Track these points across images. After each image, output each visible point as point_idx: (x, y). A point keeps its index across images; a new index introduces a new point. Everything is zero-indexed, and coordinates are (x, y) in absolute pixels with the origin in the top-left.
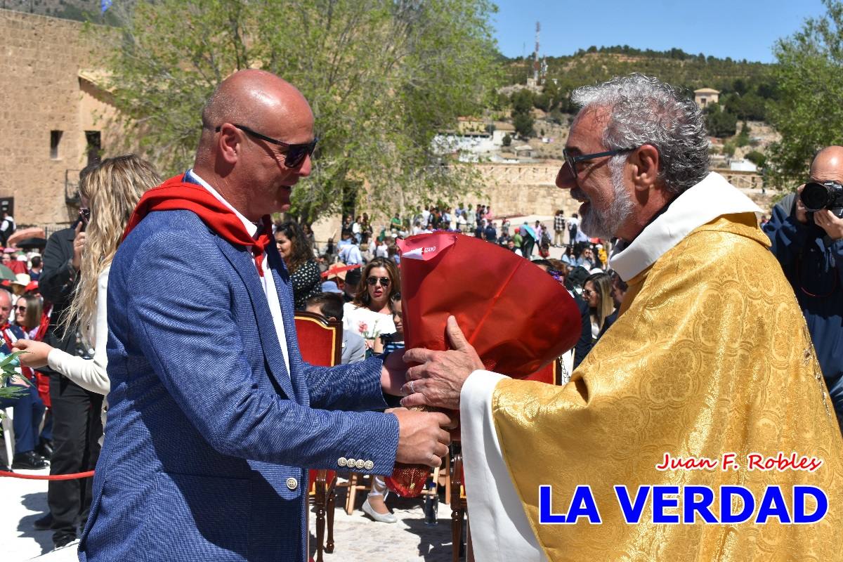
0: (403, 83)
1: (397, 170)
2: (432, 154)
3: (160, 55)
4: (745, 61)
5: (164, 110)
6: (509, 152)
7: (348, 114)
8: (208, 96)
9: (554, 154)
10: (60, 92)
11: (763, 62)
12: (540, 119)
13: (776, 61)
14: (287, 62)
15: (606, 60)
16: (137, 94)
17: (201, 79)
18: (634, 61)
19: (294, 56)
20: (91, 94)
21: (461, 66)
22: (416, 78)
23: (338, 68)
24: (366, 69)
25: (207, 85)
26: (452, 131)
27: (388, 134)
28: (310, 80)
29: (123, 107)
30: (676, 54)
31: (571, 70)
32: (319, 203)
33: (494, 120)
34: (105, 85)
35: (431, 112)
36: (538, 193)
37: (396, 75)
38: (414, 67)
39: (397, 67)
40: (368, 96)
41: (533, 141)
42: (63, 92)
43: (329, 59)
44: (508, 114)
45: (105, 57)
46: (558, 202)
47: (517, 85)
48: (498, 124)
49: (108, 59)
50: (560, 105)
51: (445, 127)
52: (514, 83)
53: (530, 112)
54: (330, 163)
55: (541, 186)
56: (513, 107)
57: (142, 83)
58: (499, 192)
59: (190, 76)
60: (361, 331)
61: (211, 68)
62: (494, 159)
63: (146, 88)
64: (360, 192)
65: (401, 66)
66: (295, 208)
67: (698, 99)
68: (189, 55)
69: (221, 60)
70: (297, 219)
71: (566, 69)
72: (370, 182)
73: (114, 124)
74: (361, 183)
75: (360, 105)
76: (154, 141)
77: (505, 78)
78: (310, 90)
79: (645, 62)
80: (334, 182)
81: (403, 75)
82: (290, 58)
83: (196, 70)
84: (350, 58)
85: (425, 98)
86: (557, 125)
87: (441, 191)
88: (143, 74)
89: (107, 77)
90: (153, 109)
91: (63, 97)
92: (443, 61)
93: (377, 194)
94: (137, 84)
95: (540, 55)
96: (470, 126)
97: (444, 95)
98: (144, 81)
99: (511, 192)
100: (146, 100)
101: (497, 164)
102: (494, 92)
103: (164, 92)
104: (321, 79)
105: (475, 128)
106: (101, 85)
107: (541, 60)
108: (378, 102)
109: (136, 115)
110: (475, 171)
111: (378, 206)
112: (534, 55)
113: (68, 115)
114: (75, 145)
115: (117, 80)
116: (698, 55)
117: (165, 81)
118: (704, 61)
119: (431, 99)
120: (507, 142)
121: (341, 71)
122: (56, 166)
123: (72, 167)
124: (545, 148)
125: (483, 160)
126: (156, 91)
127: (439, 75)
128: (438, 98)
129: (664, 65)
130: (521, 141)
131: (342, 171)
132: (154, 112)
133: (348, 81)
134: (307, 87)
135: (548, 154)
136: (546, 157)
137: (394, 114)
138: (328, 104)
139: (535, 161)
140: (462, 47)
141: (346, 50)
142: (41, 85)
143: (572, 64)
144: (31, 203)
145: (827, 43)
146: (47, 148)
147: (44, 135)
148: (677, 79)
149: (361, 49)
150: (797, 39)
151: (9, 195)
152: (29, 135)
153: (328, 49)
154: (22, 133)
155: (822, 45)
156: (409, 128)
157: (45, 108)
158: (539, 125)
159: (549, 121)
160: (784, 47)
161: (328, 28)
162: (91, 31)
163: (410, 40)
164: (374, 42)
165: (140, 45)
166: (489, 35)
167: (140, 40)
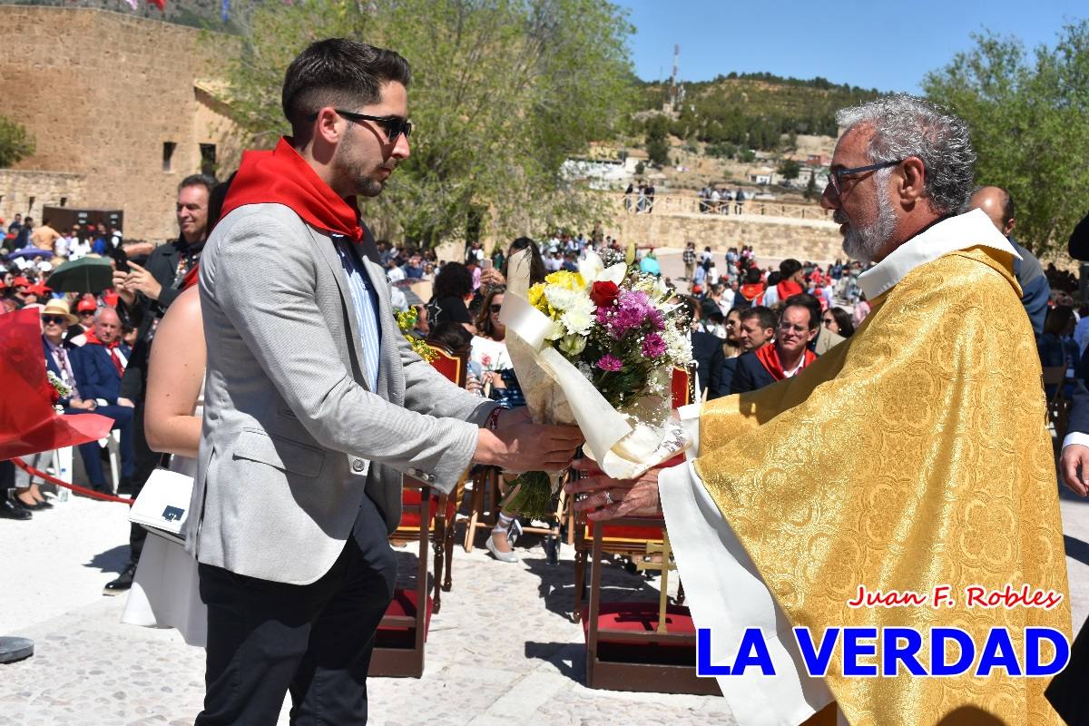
0: (534, 104)
1: (525, 195)
2: (561, 180)
3: (280, 66)
7: (476, 135)
9: (688, 184)
10: (174, 101)
12: (676, 147)
13: (924, 94)
15: (746, 87)
16: (254, 106)
18: (776, 89)
19: (421, 72)
20: (207, 105)
21: (596, 89)
22: (548, 100)
23: (466, 86)
24: (496, 88)
26: (584, 156)
27: (517, 157)
28: (437, 98)
29: (240, 120)
30: (820, 83)
31: (709, 97)
32: (442, 227)
33: (628, 146)
34: (222, 96)
35: (563, 139)
36: (670, 225)
37: (527, 96)
38: (546, 87)
39: (528, 87)
40: (497, 116)
41: (667, 169)
42: (178, 102)
43: (457, 76)
44: (642, 139)
45: (223, 67)
46: (692, 234)
47: (653, 110)
48: (628, 150)
49: (226, 69)
50: (697, 133)
51: (577, 152)
52: (649, 108)
53: (665, 139)
54: (455, 186)
55: (675, 217)
56: (648, 133)
57: (260, 95)
60: (485, 364)
63: (265, 100)
64: (485, 216)
65: (532, 86)
66: (417, 232)
70: (418, 243)
71: (704, 95)
72: (496, 207)
73: (229, 137)
74: (487, 208)
75: (489, 125)
77: (641, 103)
78: (436, 108)
79: (787, 91)
80: (459, 206)
81: (534, 96)
84: (480, 76)
85: (556, 121)
86: (692, 154)
87: (571, 218)
88: (262, 85)
89: (225, 88)
90: (271, 123)
91: (177, 107)
92: (577, 83)
93: (503, 219)
94: (255, 96)
95: (677, 80)
96: (602, 152)
97: (576, 119)
98: (263, 93)
99: (642, 222)
100: (264, 114)
102: (628, 117)
104: (448, 98)
105: (607, 154)
106: (218, 96)
107: (678, 85)
108: (507, 123)
109: (254, 129)
110: (606, 199)
111: (504, 232)
112: (671, 80)
113: (182, 126)
114: (189, 157)
115: (234, 91)
116: (842, 85)
118: (849, 92)
119: (563, 122)
120: (640, 169)
121: (470, 89)
122: (168, 179)
124: (679, 177)
125: (615, 188)
126: (275, 103)
127: (571, 97)
128: (570, 121)
129: (807, 94)
130: (655, 170)
131: (468, 194)
132: (273, 126)
133: (476, 101)
135: (682, 184)
136: (680, 187)
137: (523, 137)
138: (455, 124)
139: (668, 190)
140: (598, 68)
141: (475, 68)
142: (154, 94)
143: (710, 90)
144: (142, 217)
145: (979, 78)
146: (160, 160)
147: (157, 146)
148: (820, 109)
149: (491, 67)
150: (948, 72)
151: (119, 209)
152: (140, 147)
153: (457, 65)
154: (134, 144)
155: (972, 79)
156: (538, 151)
157: (159, 118)
158: (674, 153)
159: (684, 149)
160: (933, 81)
161: (458, 44)
162: (211, 41)
163: (543, 60)
164: (505, 60)
165: (259, 56)
166: (626, 58)
167: (260, 49)
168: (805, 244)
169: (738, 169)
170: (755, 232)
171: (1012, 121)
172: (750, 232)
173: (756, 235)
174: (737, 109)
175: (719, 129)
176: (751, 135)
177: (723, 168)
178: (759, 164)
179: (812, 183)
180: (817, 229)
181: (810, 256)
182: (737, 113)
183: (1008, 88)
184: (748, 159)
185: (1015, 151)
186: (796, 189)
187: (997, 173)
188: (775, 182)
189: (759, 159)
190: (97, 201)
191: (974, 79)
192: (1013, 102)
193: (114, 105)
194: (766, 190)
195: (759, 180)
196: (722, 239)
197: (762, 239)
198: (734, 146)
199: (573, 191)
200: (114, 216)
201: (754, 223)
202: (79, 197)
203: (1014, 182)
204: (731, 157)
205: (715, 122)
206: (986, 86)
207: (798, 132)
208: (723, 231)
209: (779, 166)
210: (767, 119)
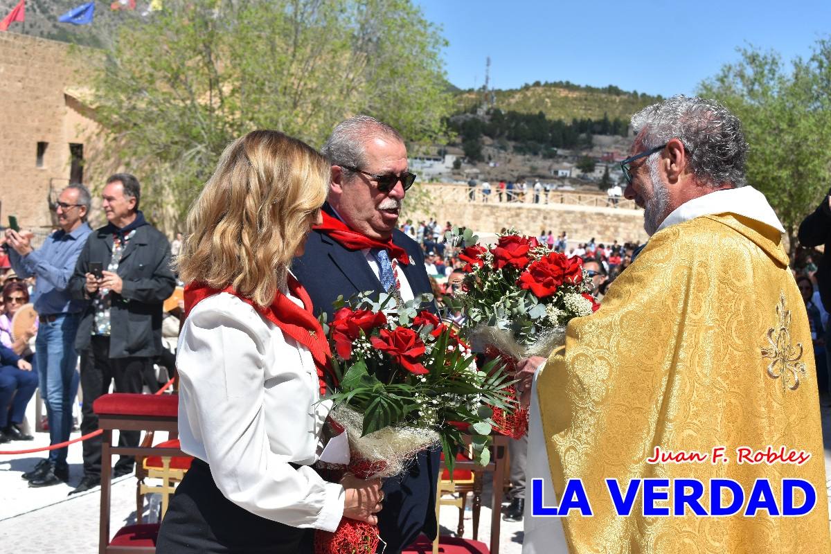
0: (360, 108)
3: (139, 76)
5: (141, 126)
6: (459, 174)
7: (309, 135)
8: (181, 116)
10: (46, 107)
12: (488, 145)
14: (255, 86)
15: (549, 93)
16: (117, 110)
17: (175, 99)
18: (575, 96)
19: (261, 79)
20: (75, 110)
21: (414, 94)
22: (372, 104)
23: (301, 91)
24: (326, 94)
25: (182, 104)
28: (276, 103)
29: (104, 122)
30: (613, 90)
31: (517, 102)
33: (446, 145)
34: (88, 102)
36: (482, 212)
37: (354, 101)
38: (370, 93)
39: (355, 93)
40: (329, 119)
41: (481, 165)
42: (50, 107)
43: (293, 84)
44: (458, 140)
45: (89, 76)
46: (501, 220)
47: (468, 114)
48: (450, 149)
49: (92, 78)
50: (507, 133)
52: (465, 112)
53: (479, 139)
56: (463, 134)
57: (122, 101)
58: (447, 210)
59: (167, 96)
61: (186, 89)
62: (444, 180)
63: (126, 104)
65: (360, 93)
67: (631, 132)
68: (165, 77)
69: (195, 82)
71: (513, 101)
73: (95, 138)
75: (321, 126)
76: (130, 154)
78: (275, 112)
79: (584, 97)
81: (361, 101)
82: (258, 83)
83: (172, 91)
84: (313, 84)
86: (502, 151)
88: (123, 92)
89: (91, 95)
90: (131, 125)
91: (49, 112)
92: (398, 90)
94: (117, 102)
95: (490, 88)
96: (423, 150)
97: (397, 120)
98: (124, 99)
99: (457, 211)
100: (126, 117)
101: (446, 185)
103: (141, 109)
104: (286, 102)
105: (428, 152)
106: (84, 101)
107: (490, 92)
109: (115, 130)
110: (424, 191)
112: (484, 87)
113: (54, 128)
114: (59, 155)
115: (98, 97)
116: (631, 91)
117: (142, 100)
118: (637, 97)
120: (457, 165)
121: (305, 96)
122: (41, 174)
123: (54, 176)
124: (492, 171)
126: (134, 108)
127: (392, 101)
129: (601, 100)
130: (469, 166)
132: (133, 128)
133: (310, 106)
134: (272, 110)
135: (494, 178)
138: (292, 125)
140: (415, 77)
141: (309, 77)
142: (29, 100)
143: (518, 96)
145: (744, 85)
146: (34, 157)
147: (31, 145)
148: (613, 112)
149: (322, 76)
150: (718, 80)
152: (17, 145)
153: (292, 75)
154: (11, 143)
155: (739, 87)
157: (33, 121)
158: (487, 151)
159: (496, 148)
160: (705, 87)
161: (294, 56)
162: (77, 52)
163: (368, 69)
164: (335, 69)
165: (121, 67)
166: (439, 67)
167: (122, 61)
168: (598, 228)
169: (541, 163)
170: (555, 218)
171: (774, 122)
172: (551, 219)
174: (541, 112)
175: (525, 130)
176: (553, 135)
177: (530, 164)
178: (560, 160)
179: (606, 176)
180: (609, 216)
181: (602, 239)
182: (541, 115)
183: (770, 93)
184: (552, 156)
185: (776, 147)
186: (592, 182)
187: (760, 167)
188: (574, 175)
189: (560, 156)
191: (740, 86)
192: (774, 106)
194: (566, 182)
195: (560, 174)
196: (525, 224)
197: (561, 224)
198: (539, 145)
201: (554, 211)
203: (775, 174)
204: (536, 154)
206: (751, 92)
207: (594, 132)
208: (527, 217)
209: (578, 162)
210: (568, 122)
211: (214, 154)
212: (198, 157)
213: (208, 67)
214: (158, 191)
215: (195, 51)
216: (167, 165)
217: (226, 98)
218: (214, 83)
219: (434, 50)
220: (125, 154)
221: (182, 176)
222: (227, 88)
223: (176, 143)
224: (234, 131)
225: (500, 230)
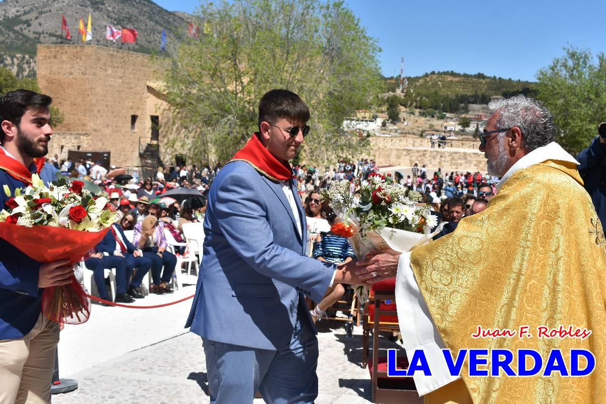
0: (328, 91)
2: (343, 131)
3: (192, 74)
4: (519, 80)
5: (195, 104)
6: (385, 130)
8: (219, 97)
9: (410, 131)
10: (136, 94)
11: (530, 81)
12: (403, 112)
13: (537, 81)
15: (440, 79)
16: (179, 95)
17: (214, 88)
18: (456, 80)
19: (267, 75)
20: (154, 95)
21: (360, 82)
22: (335, 88)
23: (291, 82)
24: (307, 83)
25: (218, 91)
26: (355, 118)
29: (172, 102)
30: (480, 76)
31: (421, 85)
33: (378, 112)
34: (162, 90)
35: (344, 108)
36: (402, 154)
37: (324, 86)
38: (334, 82)
39: (325, 82)
40: (308, 97)
41: (398, 124)
42: (139, 93)
43: (287, 77)
44: (384, 108)
45: (162, 74)
46: (413, 158)
47: (390, 93)
48: (378, 114)
49: (164, 75)
50: (414, 104)
51: (351, 116)
52: (388, 91)
53: (397, 108)
55: (404, 150)
56: (388, 105)
57: (182, 89)
58: (380, 153)
59: (209, 86)
61: (221, 81)
62: (377, 134)
63: (184, 92)
65: (327, 82)
68: (209, 74)
69: (226, 77)
71: (418, 84)
72: (308, 146)
73: (166, 112)
76: (189, 121)
77: (385, 89)
79: (462, 81)
81: (328, 86)
82: (265, 76)
83: (213, 82)
84: (298, 77)
85: (340, 99)
86: (412, 115)
87: (348, 152)
88: (183, 84)
89: (165, 86)
90: (188, 104)
91: (138, 96)
92: (351, 79)
93: (312, 152)
94: (179, 90)
95: (403, 76)
96: (364, 116)
97: (350, 98)
98: (184, 88)
99: (386, 153)
100: (185, 99)
101: (379, 137)
102: (378, 97)
103: (194, 94)
105: (367, 116)
106: (160, 90)
107: (404, 79)
108: (313, 101)
109: (179, 107)
111: (312, 160)
112: (400, 76)
113: (141, 106)
114: (145, 123)
115: (168, 87)
116: (492, 77)
117: (195, 88)
118: (496, 80)
119: (343, 100)
120: (384, 124)
121: (293, 84)
122: (134, 135)
123: (143, 136)
124: (405, 128)
126: (190, 93)
127: (348, 87)
128: (347, 99)
129: (474, 82)
130: (392, 124)
132: (189, 106)
135: (407, 132)
136: (406, 133)
137: (322, 108)
139: (399, 135)
140: (362, 71)
141: (296, 72)
142: (126, 90)
143: (421, 81)
144: (120, 155)
145: (567, 71)
146: (129, 125)
147: (128, 117)
148: (481, 90)
149: (304, 72)
150: (550, 69)
151: (108, 151)
152: (119, 117)
153: (286, 71)
154: (115, 116)
155: (564, 73)
156: (330, 116)
157: (129, 102)
158: (402, 115)
159: (408, 113)
160: (542, 74)
161: (287, 59)
162: (156, 61)
163: (332, 67)
164: (312, 67)
165: (181, 68)
166: (376, 65)
167: (182, 65)
168: (475, 163)
169: (437, 123)
170: (447, 157)
171: (585, 94)
172: (445, 157)
173: (448, 159)
174: (436, 91)
175: (426, 102)
176: (444, 105)
177: (429, 123)
178: (448, 120)
179: (477, 130)
182: (436, 93)
183: (583, 76)
184: (442, 118)
185: (588, 110)
186: (469, 133)
188: (457, 129)
189: (448, 118)
190: (97, 147)
191: (564, 72)
192: (586, 84)
193: (105, 96)
194: (452, 134)
195: (448, 129)
196: (430, 161)
197: (451, 160)
198: (435, 111)
199: (349, 137)
200: (106, 155)
201: (447, 152)
202: (87, 145)
204: (433, 117)
205: (424, 98)
206: (571, 76)
207: (469, 103)
208: (430, 156)
209: (459, 121)
210: (452, 96)
211: (238, 121)
212: (228, 123)
213: (234, 68)
214: (205, 143)
215: (226, 57)
216: (209, 128)
217: (245, 86)
218: (238, 78)
219: (374, 55)
220: (185, 122)
221: (220, 134)
222: (245, 80)
223: (215, 114)
224: (250, 106)
225: (414, 164)
